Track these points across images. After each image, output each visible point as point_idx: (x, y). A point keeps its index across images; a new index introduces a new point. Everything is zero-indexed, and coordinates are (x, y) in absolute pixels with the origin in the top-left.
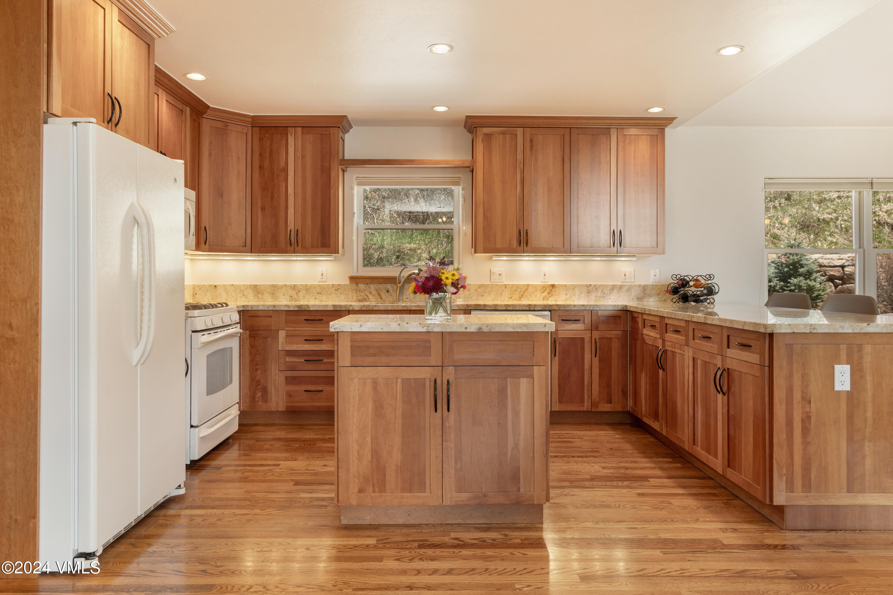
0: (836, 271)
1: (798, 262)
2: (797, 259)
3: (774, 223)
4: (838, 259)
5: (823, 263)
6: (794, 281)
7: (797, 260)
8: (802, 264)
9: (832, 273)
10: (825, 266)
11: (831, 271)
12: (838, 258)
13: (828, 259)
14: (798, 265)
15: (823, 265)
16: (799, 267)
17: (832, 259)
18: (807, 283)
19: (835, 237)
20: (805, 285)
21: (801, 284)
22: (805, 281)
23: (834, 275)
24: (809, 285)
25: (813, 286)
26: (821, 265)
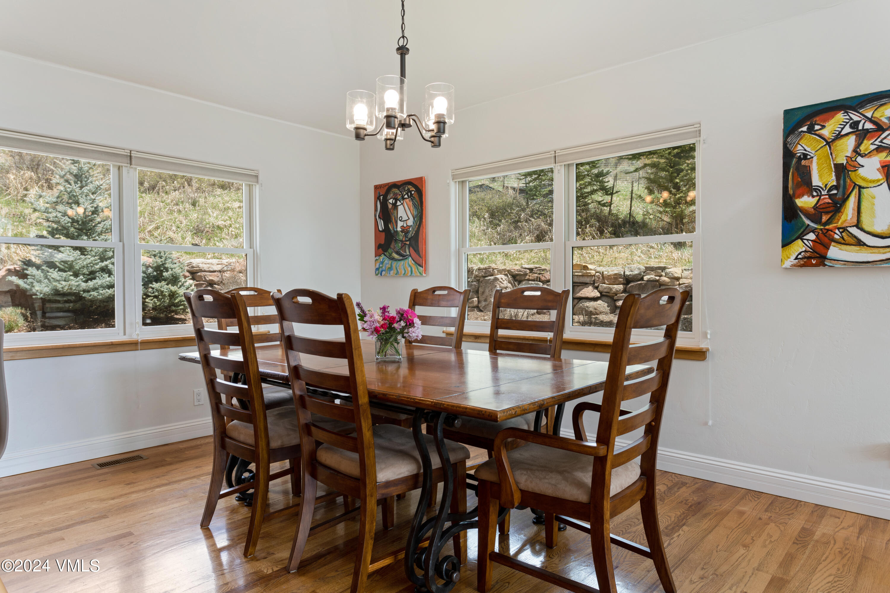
0: (215, 276)
1: (163, 264)
2: (162, 261)
3: (171, 225)
4: (218, 264)
5: (203, 268)
6: (156, 285)
7: (161, 263)
8: (168, 268)
9: (211, 278)
10: (205, 271)
11: (210, 276)
12: (217, 262)
13: (208, 264)
14: (162, 269)
15: (203, 269)
16: (164, 270)
17: (211, 264)
18: (169, 288)
19: (223, 243)
20: (167, 291)
21: (162, 289)
22: (167, 286)
23: (212, 280)
24: (171, 291)
25: (175, 292)
26: (201, 270)
